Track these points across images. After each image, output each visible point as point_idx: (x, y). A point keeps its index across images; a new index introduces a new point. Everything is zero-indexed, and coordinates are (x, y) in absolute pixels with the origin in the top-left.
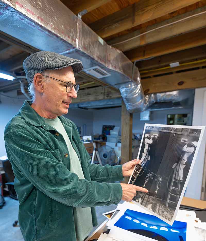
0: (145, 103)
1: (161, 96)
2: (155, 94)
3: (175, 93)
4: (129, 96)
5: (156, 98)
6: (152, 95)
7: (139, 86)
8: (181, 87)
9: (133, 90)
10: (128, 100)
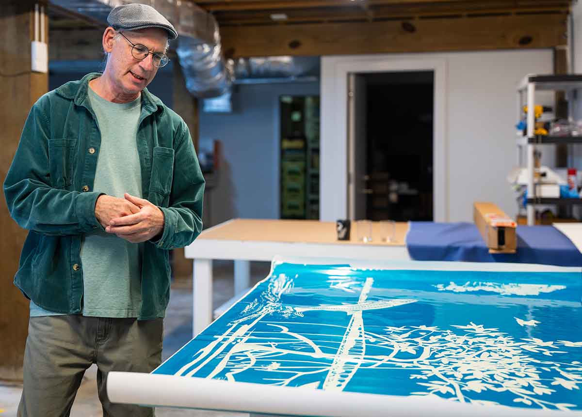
0: (228, 79)
1: (258, 62)
2: (247, 59)
3: (286, 59)
4: (198, 65)
5: (249, 67)
6: (242, 61)
7: (217, 49)
8: (296, 51)
9: (205, 56)
10: (193, 72)
